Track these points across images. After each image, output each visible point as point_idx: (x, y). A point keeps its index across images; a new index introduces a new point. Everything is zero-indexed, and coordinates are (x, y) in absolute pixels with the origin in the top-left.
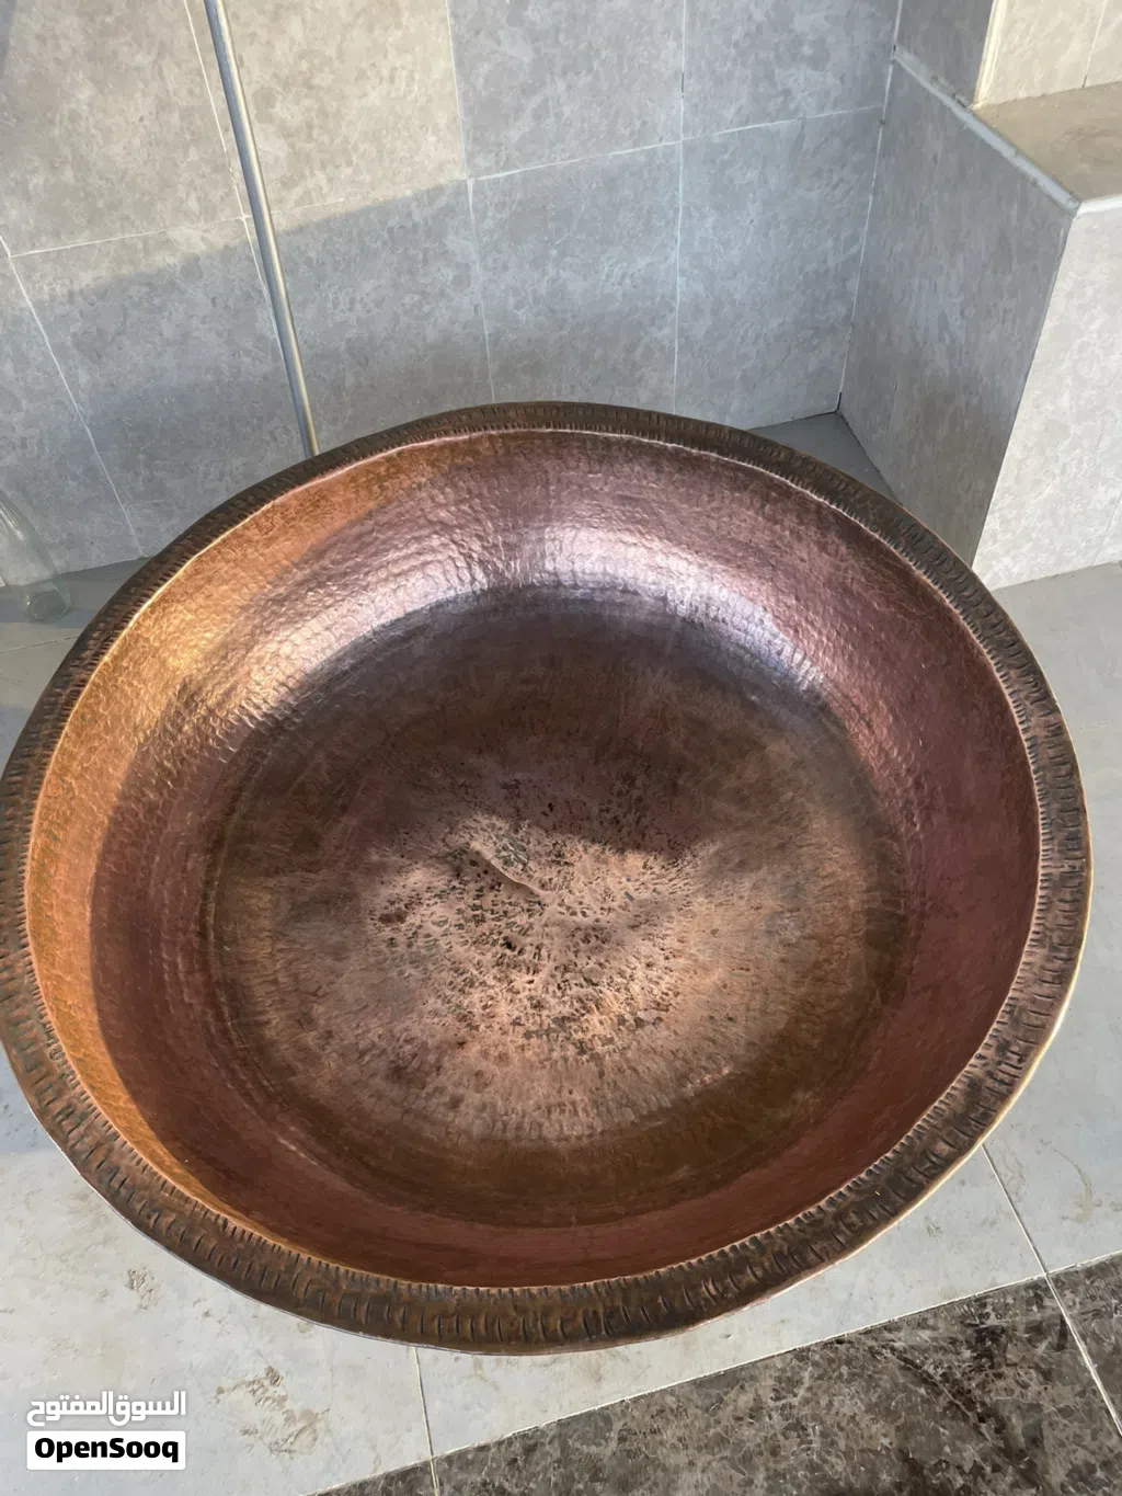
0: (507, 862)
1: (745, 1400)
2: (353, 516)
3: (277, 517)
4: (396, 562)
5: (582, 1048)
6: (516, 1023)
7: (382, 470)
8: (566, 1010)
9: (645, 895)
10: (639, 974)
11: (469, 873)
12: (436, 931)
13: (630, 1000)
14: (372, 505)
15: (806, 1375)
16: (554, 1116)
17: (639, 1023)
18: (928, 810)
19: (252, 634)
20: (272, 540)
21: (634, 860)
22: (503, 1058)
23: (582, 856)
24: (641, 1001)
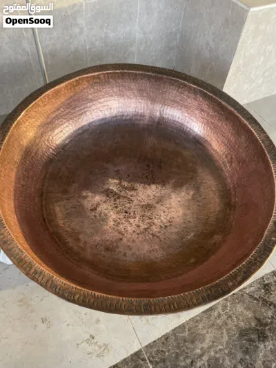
0: (121, 191)
1: (216, 313)
2: (67, 98)
3: (47, 98)
4: (78, 111)
5: (153, 235)
6: (134, 232)
7: (74, 84)
8: (146, 226)
9: (158, 195)
10: (162, 214)
11: (111, 195)
12: (106, 212)
13: (162, 221)
14: (72, 94)
15: (228, 304)
16: (152, 253)
17: (166, 227)
18: (231, 163)
19: (42, 134)
20: (45, 105)
21: (153, 187)
22: (133, 241)
23: (139, 187)
24: (164, 221)
